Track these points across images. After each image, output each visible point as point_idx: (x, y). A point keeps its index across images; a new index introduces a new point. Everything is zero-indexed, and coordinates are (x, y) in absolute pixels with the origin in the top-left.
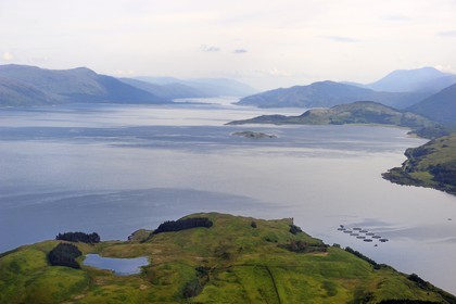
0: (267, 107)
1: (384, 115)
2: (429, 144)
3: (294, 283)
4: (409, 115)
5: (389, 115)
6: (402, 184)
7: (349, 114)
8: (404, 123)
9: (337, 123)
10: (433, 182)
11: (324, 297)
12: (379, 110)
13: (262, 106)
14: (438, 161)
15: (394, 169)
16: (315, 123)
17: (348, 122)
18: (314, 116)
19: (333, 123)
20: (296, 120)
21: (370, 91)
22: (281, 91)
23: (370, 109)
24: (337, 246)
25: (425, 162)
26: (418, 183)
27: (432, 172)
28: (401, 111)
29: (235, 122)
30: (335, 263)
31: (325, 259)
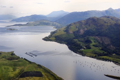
0: (19, 22)
1: (48, 23)
2: (57, 30)
3: (5, 68)
4: (55, 23)
5: (49, 23)
6: (47, 41)
7: (39, 23)
8: (53, 25)
9: (36, 26)
10: (55, 40)
11: (12, 72)
12: (47, 22)
13: (17, 22)
14: (57, 35)
15: (46, 37)
16: (30, 26)
17: (39, 25)
18: (30, 24)
19: (34, 26)
20: (25, 25)
21: (46, 17)
22: (23, 17)
23: (44, 22)
24: (22, 58)
25: (54, 35)
26: (51, 40)
27: (55, 38)
28: (53, 22)
29: (8, 26)
30: (19, 63)
31: (16, 62)
